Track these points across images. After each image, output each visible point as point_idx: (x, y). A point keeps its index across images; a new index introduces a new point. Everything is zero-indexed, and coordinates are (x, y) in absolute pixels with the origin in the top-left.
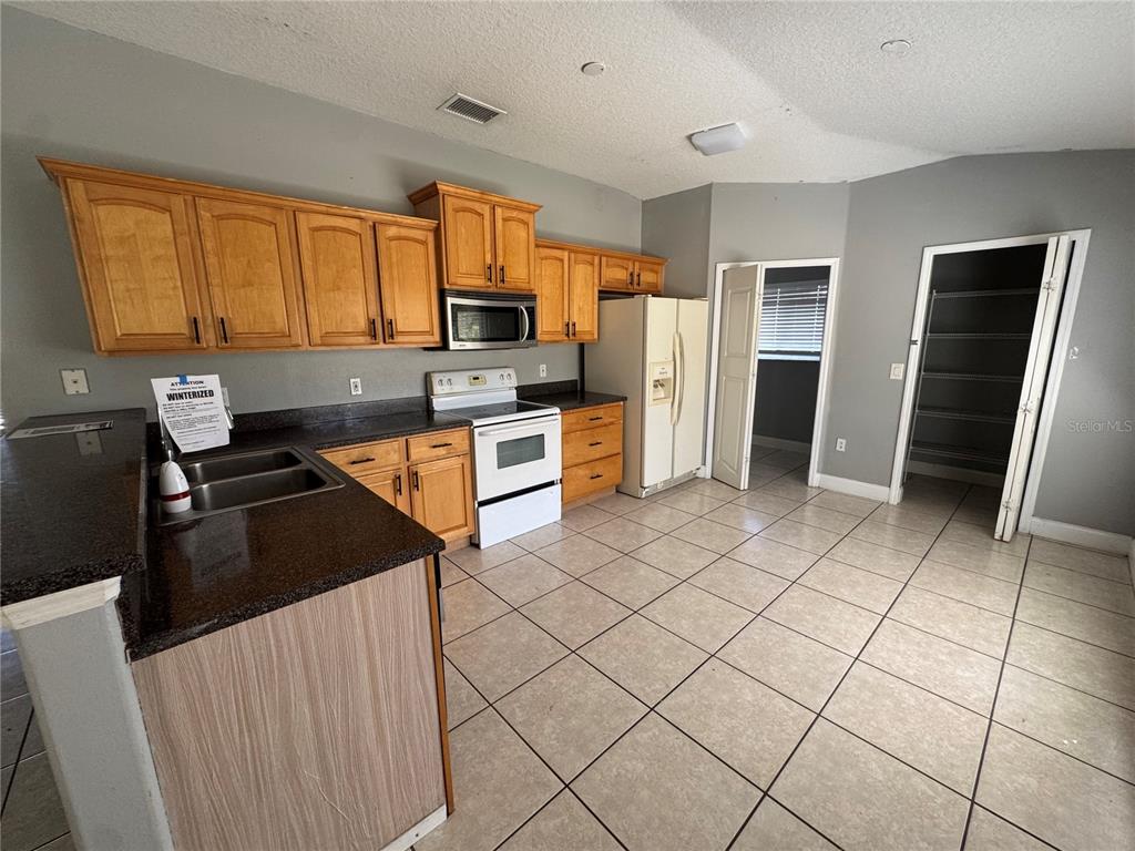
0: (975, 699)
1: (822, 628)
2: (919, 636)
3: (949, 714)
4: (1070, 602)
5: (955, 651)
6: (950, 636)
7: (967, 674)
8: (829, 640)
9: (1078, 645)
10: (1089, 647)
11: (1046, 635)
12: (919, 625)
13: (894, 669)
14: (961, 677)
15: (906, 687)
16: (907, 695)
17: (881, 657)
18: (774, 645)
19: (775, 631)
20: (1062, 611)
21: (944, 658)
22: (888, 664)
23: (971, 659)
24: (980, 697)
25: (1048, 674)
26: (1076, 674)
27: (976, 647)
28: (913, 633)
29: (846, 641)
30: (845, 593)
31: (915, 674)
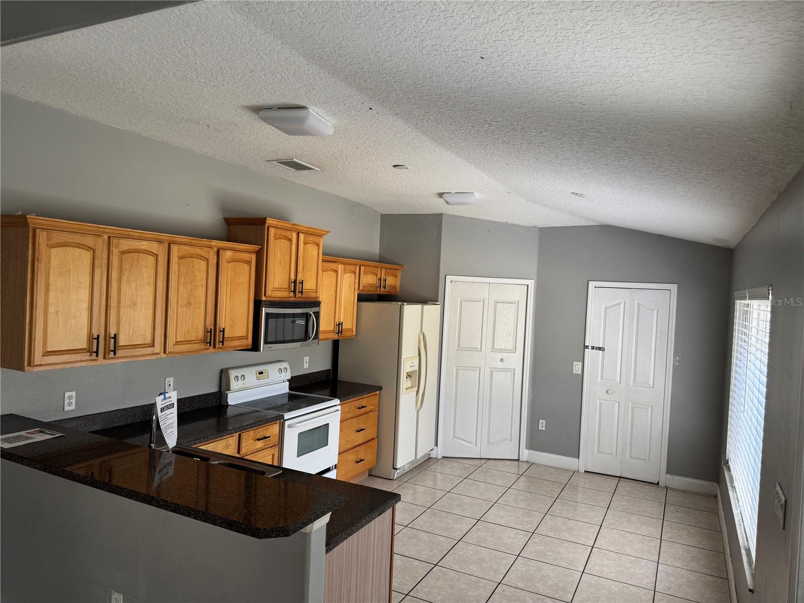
0: (647, 583)
1: (559, 558)
2: (614, 555)
3: (635, 592)
4: (689, 527)
5: (633, 560)
6: (630, 553)
7: (642, 572)
8: (565, 565)
9: (693, 549)
10: (697, 549)
11: (677, 546)
12: (613, 549)
13: (604, 575)
14: (639, 574)
15: (612, 582)
16: (613, 586)
17: (596, 569)
18: (534, 572)
19: (532, 564)
20: (684, 532)
21: (628, 565)
22: (601, 573)
23: (643, 564)
24: (648, 582)
25: (679, 565)
26: (692, 564)
27: (643, 557)
28: (610, 554)
29: (575, 564)
30: (566, 535)
31: (615, 576)
